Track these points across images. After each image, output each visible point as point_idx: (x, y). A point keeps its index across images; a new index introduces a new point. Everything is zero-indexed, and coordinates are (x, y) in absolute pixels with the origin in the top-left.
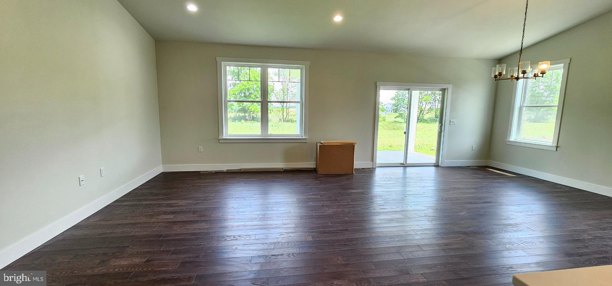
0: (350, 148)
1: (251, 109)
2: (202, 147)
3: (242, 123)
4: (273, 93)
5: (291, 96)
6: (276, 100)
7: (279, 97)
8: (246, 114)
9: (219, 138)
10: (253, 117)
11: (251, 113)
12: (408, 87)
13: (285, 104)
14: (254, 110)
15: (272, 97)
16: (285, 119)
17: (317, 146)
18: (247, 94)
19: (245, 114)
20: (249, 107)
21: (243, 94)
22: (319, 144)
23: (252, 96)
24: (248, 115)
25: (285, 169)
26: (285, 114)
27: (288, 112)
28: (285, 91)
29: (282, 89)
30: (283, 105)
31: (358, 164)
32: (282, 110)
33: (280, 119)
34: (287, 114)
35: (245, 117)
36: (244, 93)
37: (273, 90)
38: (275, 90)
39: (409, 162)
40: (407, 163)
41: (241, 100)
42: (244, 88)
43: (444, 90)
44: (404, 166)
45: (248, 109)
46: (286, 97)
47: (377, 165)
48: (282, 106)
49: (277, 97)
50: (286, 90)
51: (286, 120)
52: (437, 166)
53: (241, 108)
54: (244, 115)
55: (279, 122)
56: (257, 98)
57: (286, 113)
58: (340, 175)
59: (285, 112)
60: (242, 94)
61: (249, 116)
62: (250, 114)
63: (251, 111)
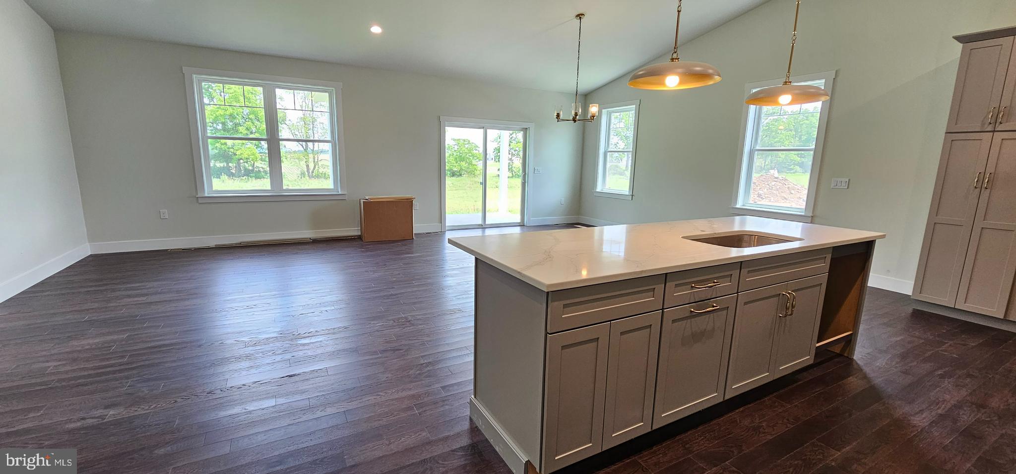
0: (407, 205)
1: (241, 154)
2: (166, 210)
3: (223, 181)
4: (284, 126)
5: (320, 131)
6: (291, 137)
7: (297, 133)
8: (230, 165)
9: (197, 196)
10: (246, 169)
11: (241, 161)
12: (483, 125)
13: (310, 144)
14: (246, 156)
15: (284, 133)
16: (313, 172)
17: (360, 204)
18: (230, 125)
19: (228, 164)
20: (237, 150)
21: (220, 125)
22: (362, 201)
23: (241, 129)
24: (235, 165)
25: (313, 238)
26: (311, 166)
27: (316, 160)
28: (308, 122)
29: (301, 118)
30: (307, 146)
31: (419, 227)
32: (304, 157)
33: (303, 174)
34: (316, 164)
35: (229, 170)
36: (223, 124)
37: (284, 120)
38: (287, 119)
39: (489, 221)
40: (486, 223)
41: (218, 135)
42: (222, 114)
43: (525, 130)
44: (483, 227)
45: (235, 154)
46: (311, 132)
47: (447, 229)
48: (304, 150)
49: (293, 131)
50: (311, 121)
51: (314, 174)
52: (522, 225)
53: (217, 152)
54: (225, 165)
55: (300, 178)
56: (252, 133)
57: (314, 161)
58: (394, 242)
59: (311, 160)
60: (217, 124)
61: (236, 167)
62: (239, 164)
63: (241, 159)
